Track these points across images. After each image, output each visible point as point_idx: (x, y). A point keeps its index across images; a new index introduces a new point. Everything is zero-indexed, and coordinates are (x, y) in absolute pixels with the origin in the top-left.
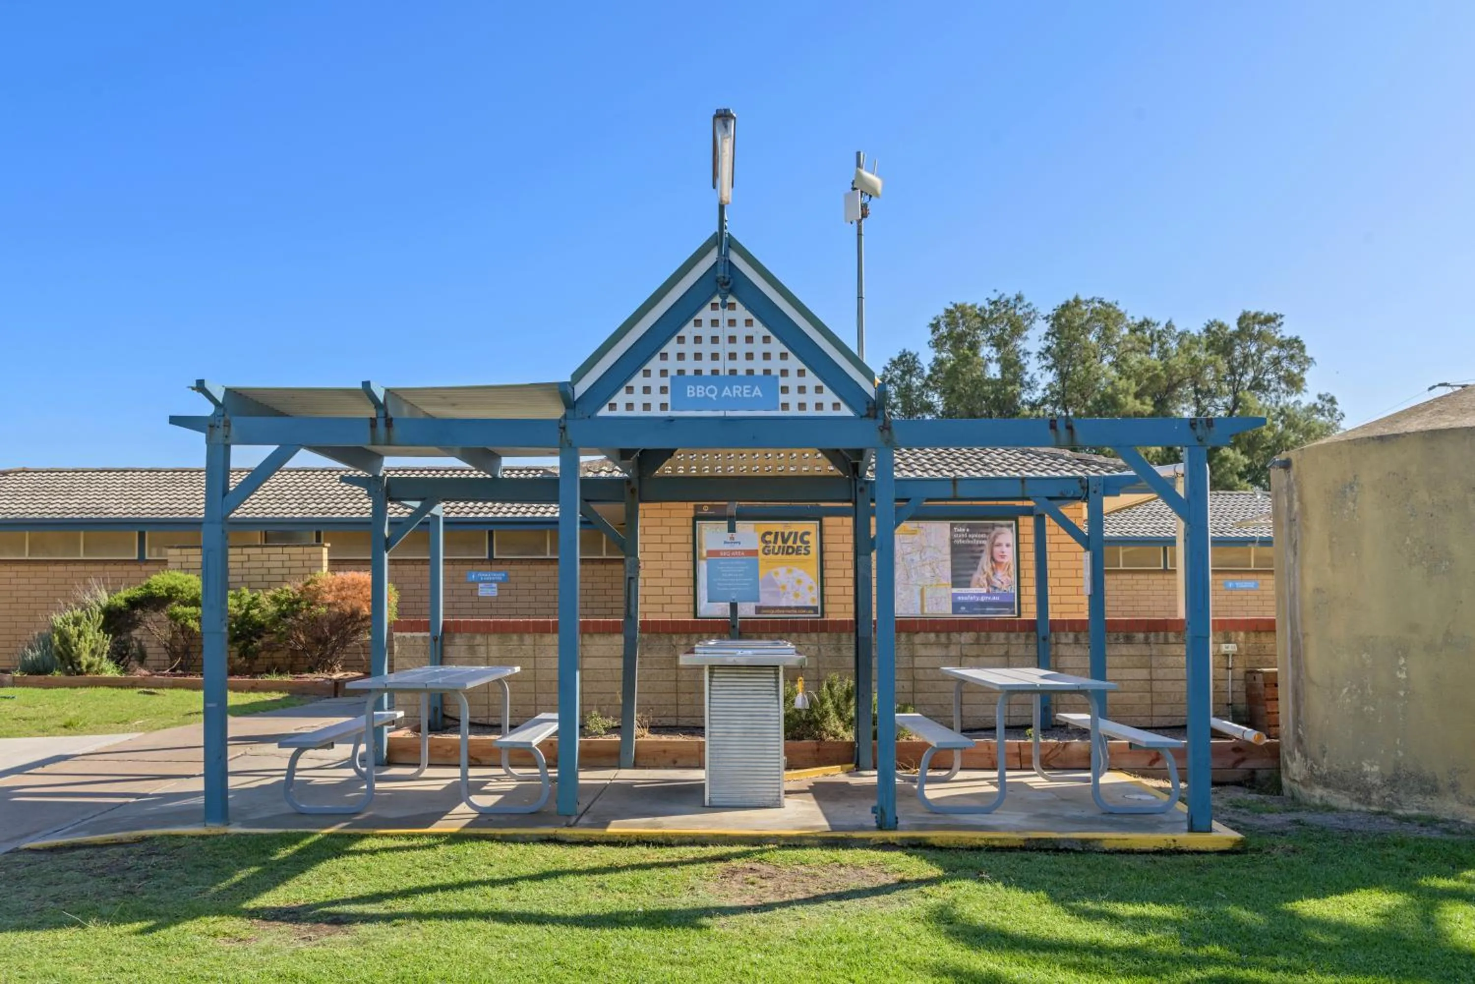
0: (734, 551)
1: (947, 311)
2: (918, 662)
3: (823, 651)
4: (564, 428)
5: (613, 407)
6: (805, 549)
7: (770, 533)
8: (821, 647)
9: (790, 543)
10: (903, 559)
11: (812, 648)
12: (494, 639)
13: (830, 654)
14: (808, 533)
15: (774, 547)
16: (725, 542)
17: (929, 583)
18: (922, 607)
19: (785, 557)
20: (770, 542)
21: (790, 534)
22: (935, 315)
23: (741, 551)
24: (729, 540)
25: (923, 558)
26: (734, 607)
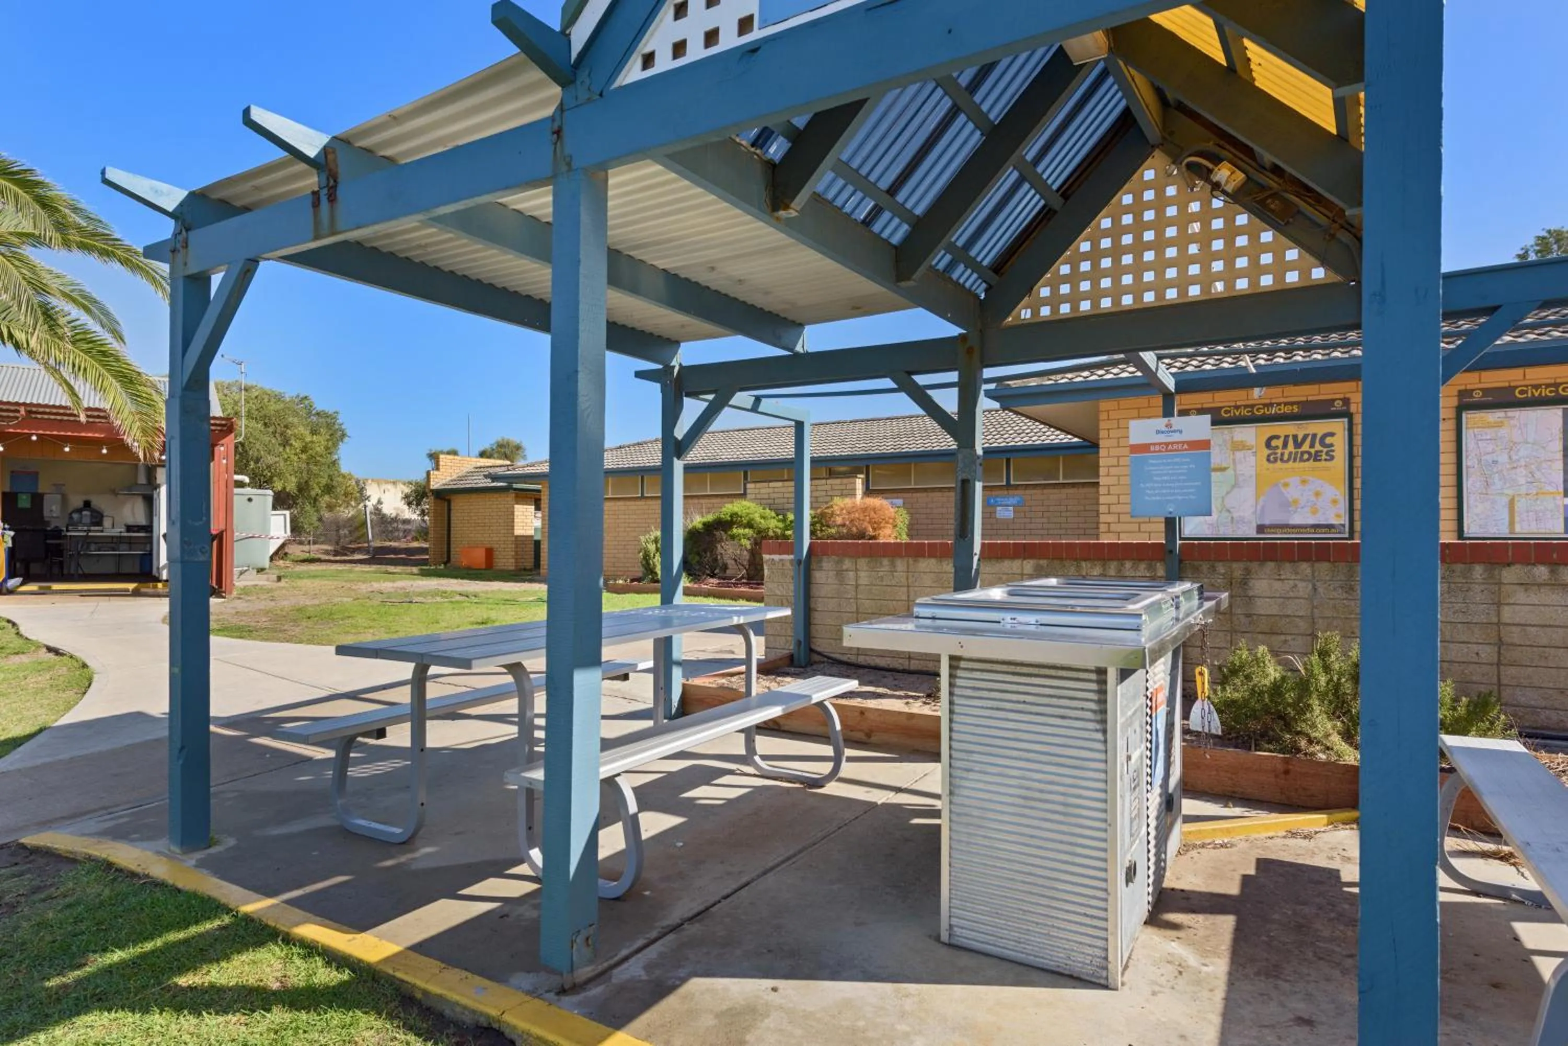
0: (1172, 443)
1: (1538, 238)
2: (1507, 614)
3: (1321, 590)
4: (558, 133)
5: (648, 60)
6: (1327, 453)
7: (1277, 437)
8: (1318, 584)
9: (1305, 447)
10: (1480, 461)
11: (1301, 585)
12: (863, 563)
13: (1335, 594)
14: (1332, 434)
15: (1282, 454)
16: (1158, 432)
17: (1523, 490)
18: (1512, 523)
19: (1298, 465)
20: (1277, 447)
21: (1305, 437)
22: (1523, 245)
23: (1183, 443)
24: (1164, 429)
25: (1514, 457)
26: (1171, 524)
